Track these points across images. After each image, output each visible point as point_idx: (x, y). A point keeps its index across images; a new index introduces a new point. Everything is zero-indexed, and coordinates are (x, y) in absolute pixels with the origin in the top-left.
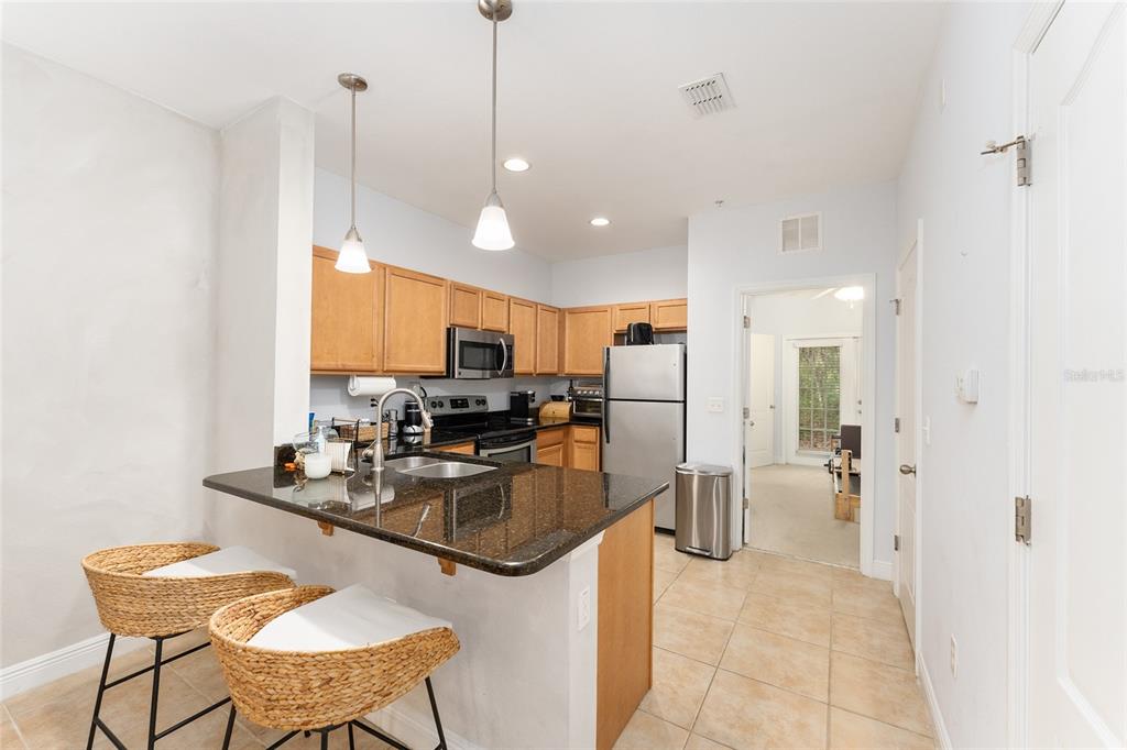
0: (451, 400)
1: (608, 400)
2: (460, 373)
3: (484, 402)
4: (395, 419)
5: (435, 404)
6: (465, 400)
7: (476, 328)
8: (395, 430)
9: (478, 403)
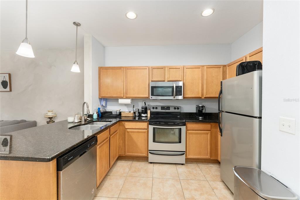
0: (161, 107)
1: (221, 111)
2: (151, 98)
3: (178, 108)
4: (137, 111)
5: (153, 108)
6: (168, 107)
7: (164, 81)
8: (137, 114)
9: (175, 108)
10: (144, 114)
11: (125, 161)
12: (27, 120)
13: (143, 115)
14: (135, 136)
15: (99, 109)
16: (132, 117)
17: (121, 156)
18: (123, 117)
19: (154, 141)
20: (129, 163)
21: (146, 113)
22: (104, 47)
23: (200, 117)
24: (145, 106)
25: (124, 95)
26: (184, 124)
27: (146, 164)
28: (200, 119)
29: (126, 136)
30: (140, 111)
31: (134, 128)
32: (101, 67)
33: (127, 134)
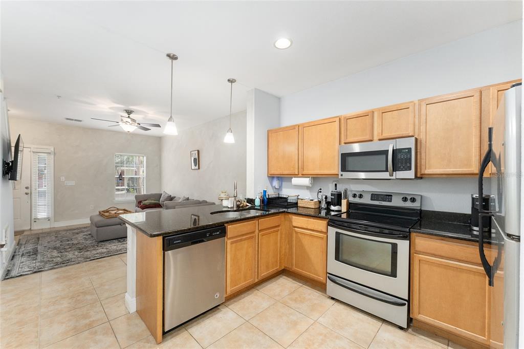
0: (372, 194)
2: (342, 175)
3: (413, 200)
4: (324, 200)
5: (354, 196)
6: (389, 195)
7: (371, 141)
8: (324, 205)
9: (405, 199)
10: (335, 205)
11: (294, 280)
12: (208, 201)
13: (332, 208)
14: (306, 241)
15: (265, 192)
16: (313, 210)
17: (287, 269)
18: (300, 207)
19: (337, 258)
20: (296, 285)
21: (339, 204)
22: (279, 99)
23: (475, 228)
24: (336, 191)
25: (300, 171)
26: (406, 237)
27: (323, 297)
28: (475, 233)
29: (294, 239)
30: (329, 200)
31: (305, 227)
32: (271, 130)
33: (294, 235)
